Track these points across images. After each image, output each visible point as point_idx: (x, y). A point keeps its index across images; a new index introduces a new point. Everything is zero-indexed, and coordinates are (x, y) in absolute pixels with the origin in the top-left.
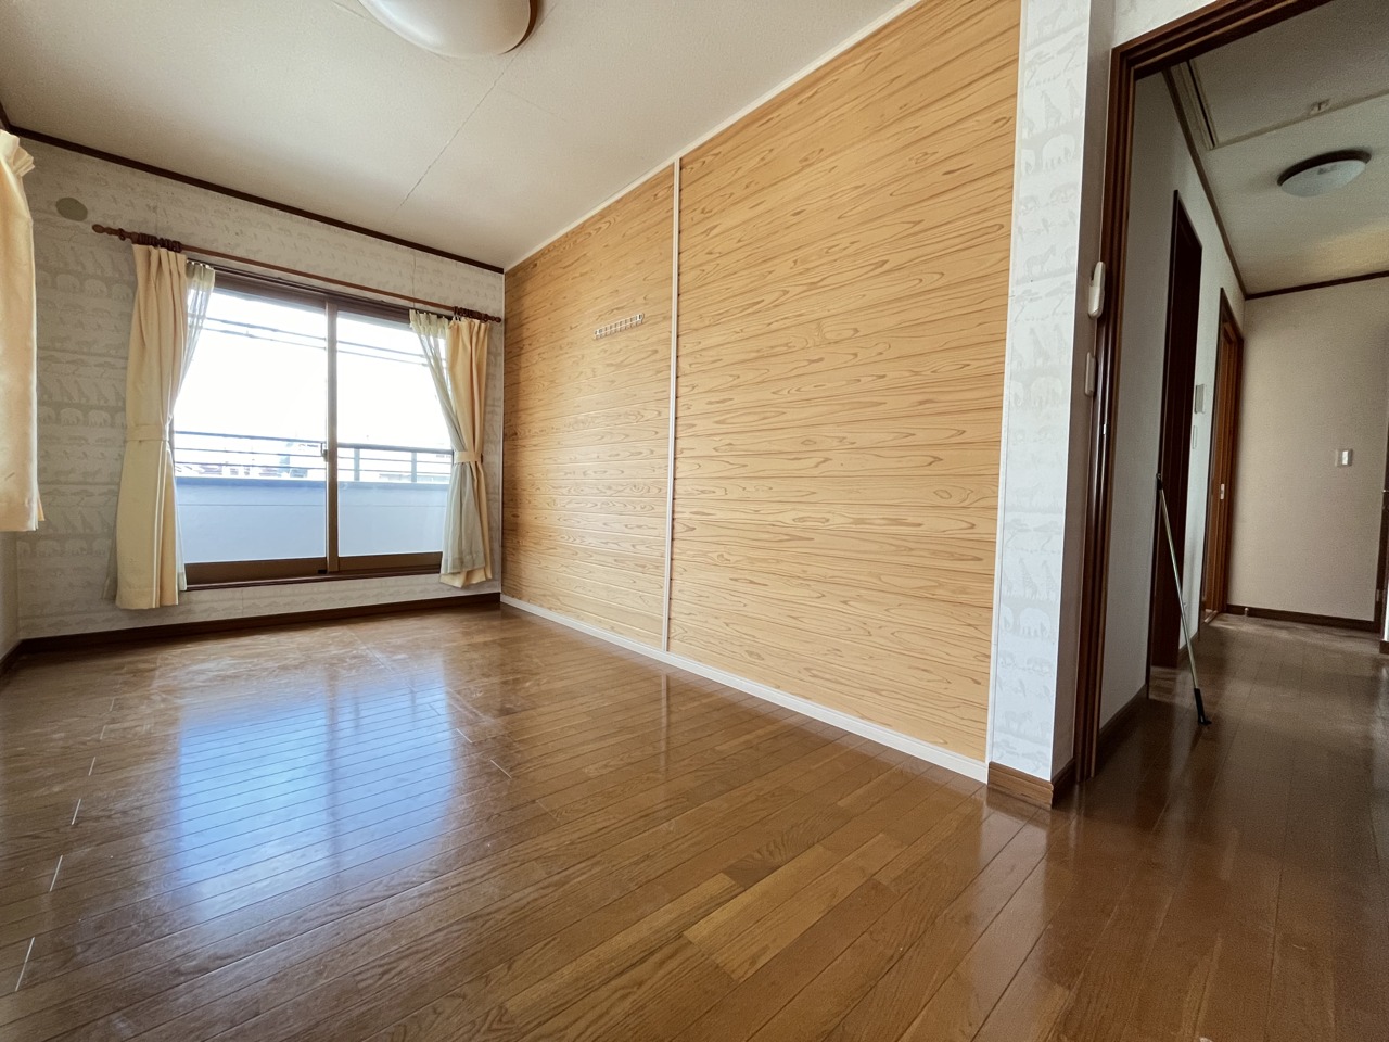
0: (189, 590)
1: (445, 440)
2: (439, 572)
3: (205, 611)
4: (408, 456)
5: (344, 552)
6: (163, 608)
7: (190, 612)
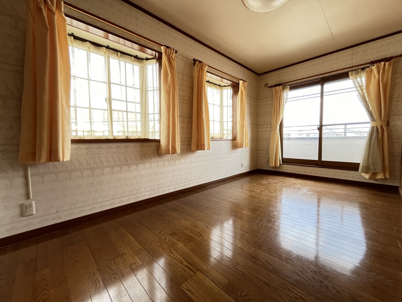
0: (282, 164)
1: (367, 118)
2: (358, 171)
3: (286, 170)
4: (343, 126)
5: (324, 159)
6: (275, 167)
7: (282, 169)
